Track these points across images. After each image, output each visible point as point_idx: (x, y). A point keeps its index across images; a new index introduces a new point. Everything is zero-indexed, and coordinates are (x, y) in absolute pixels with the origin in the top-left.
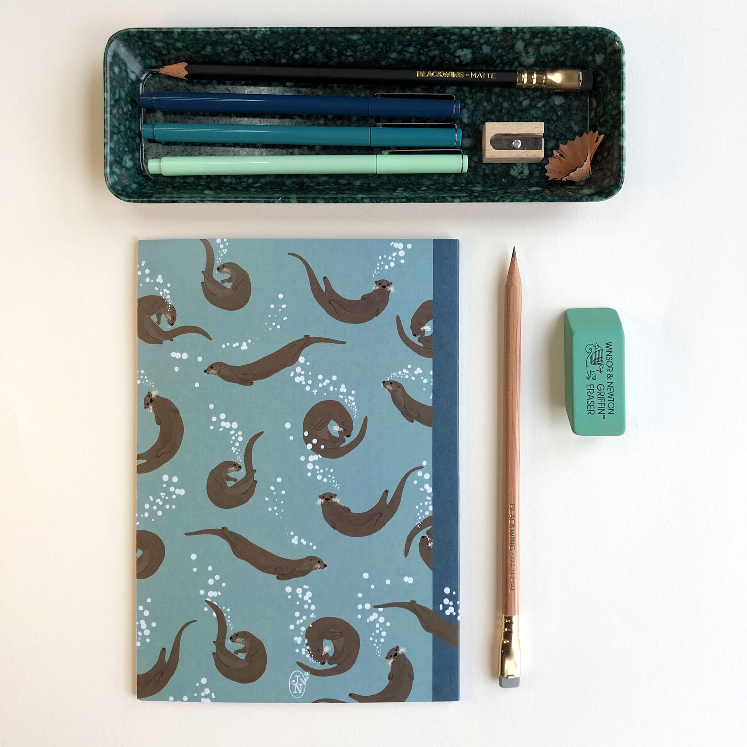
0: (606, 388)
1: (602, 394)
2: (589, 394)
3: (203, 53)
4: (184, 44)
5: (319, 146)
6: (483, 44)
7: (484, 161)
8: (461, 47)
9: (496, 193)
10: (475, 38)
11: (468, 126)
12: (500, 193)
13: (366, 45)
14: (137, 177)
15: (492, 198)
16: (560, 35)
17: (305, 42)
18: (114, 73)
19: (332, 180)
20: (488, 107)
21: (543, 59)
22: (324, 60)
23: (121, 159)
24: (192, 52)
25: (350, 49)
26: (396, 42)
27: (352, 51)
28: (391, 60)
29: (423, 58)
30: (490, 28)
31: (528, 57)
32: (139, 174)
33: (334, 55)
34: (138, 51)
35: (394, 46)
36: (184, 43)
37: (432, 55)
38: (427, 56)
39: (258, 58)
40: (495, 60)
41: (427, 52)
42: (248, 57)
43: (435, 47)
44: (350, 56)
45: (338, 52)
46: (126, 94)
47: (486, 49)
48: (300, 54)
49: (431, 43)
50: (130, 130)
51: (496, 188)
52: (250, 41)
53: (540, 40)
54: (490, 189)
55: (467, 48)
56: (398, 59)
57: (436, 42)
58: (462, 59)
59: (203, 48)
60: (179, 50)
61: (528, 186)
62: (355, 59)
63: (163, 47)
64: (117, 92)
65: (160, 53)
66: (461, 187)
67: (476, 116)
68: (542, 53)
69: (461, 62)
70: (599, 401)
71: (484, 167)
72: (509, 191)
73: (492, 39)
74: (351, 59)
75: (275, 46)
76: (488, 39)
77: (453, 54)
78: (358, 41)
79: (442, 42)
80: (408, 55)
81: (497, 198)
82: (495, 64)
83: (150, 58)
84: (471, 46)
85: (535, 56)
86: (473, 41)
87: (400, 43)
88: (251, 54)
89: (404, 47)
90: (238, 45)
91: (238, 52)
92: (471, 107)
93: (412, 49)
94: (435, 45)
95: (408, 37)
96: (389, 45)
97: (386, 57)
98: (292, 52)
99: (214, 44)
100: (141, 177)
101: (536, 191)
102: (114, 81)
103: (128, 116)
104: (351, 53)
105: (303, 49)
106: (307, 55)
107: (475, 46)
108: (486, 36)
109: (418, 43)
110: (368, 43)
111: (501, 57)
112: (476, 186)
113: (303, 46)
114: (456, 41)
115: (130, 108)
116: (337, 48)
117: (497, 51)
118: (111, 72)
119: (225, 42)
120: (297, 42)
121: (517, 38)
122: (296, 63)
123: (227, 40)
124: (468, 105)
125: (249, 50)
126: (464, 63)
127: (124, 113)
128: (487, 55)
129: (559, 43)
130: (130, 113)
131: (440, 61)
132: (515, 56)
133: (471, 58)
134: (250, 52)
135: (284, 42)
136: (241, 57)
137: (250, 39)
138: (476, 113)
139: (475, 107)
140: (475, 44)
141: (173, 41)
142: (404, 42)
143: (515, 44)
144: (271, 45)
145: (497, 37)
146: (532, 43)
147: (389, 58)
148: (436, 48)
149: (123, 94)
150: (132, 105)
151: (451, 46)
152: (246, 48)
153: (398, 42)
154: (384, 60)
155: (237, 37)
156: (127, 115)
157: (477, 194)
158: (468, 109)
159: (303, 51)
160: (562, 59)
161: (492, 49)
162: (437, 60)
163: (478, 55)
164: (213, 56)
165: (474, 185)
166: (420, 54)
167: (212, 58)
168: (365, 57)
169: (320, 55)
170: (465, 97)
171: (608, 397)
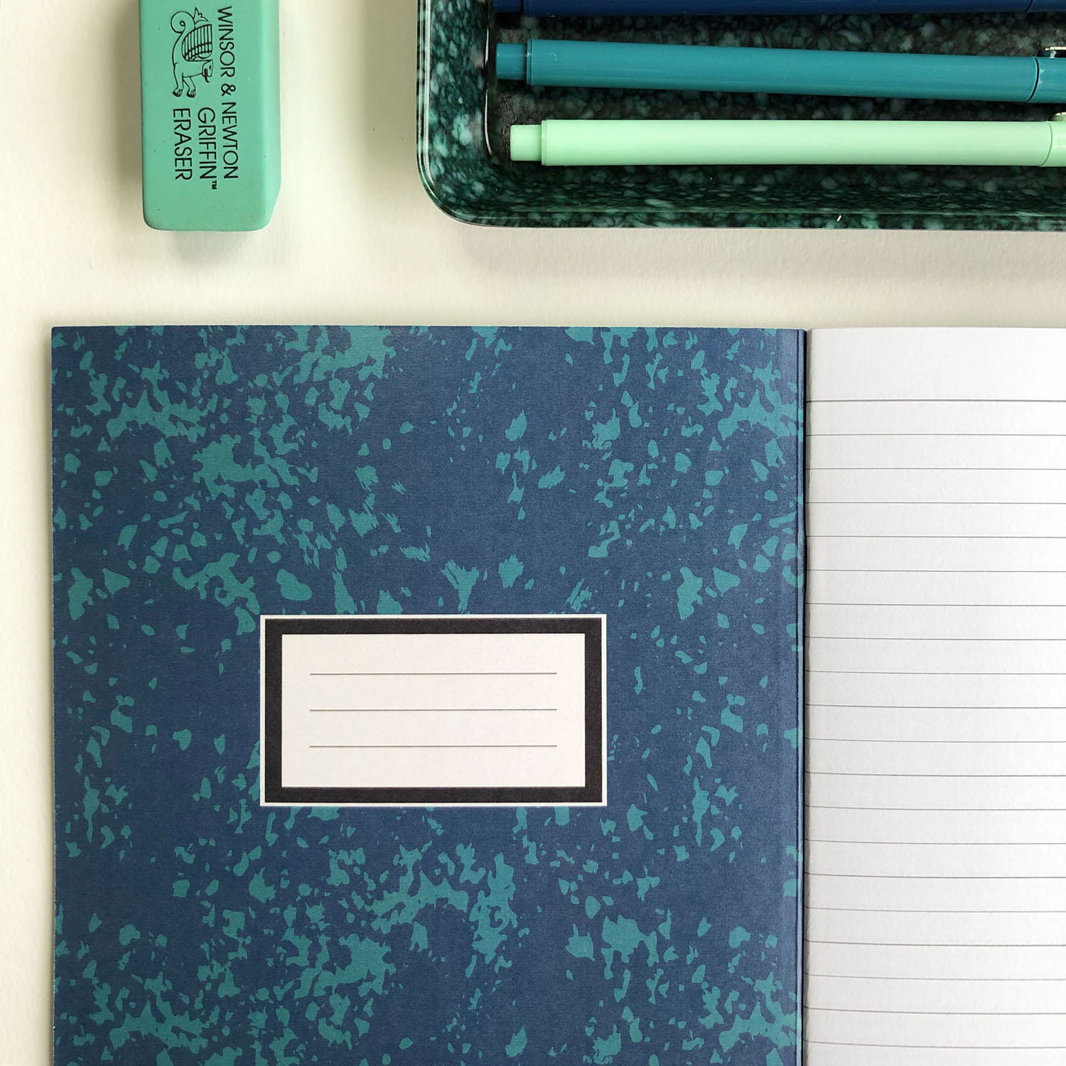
0: (219, 115)
2: (179, 130)
23: (451, 122)
50: (467, 56)
70: (204, 148)
156: (461, 18)
171: (225, 138)
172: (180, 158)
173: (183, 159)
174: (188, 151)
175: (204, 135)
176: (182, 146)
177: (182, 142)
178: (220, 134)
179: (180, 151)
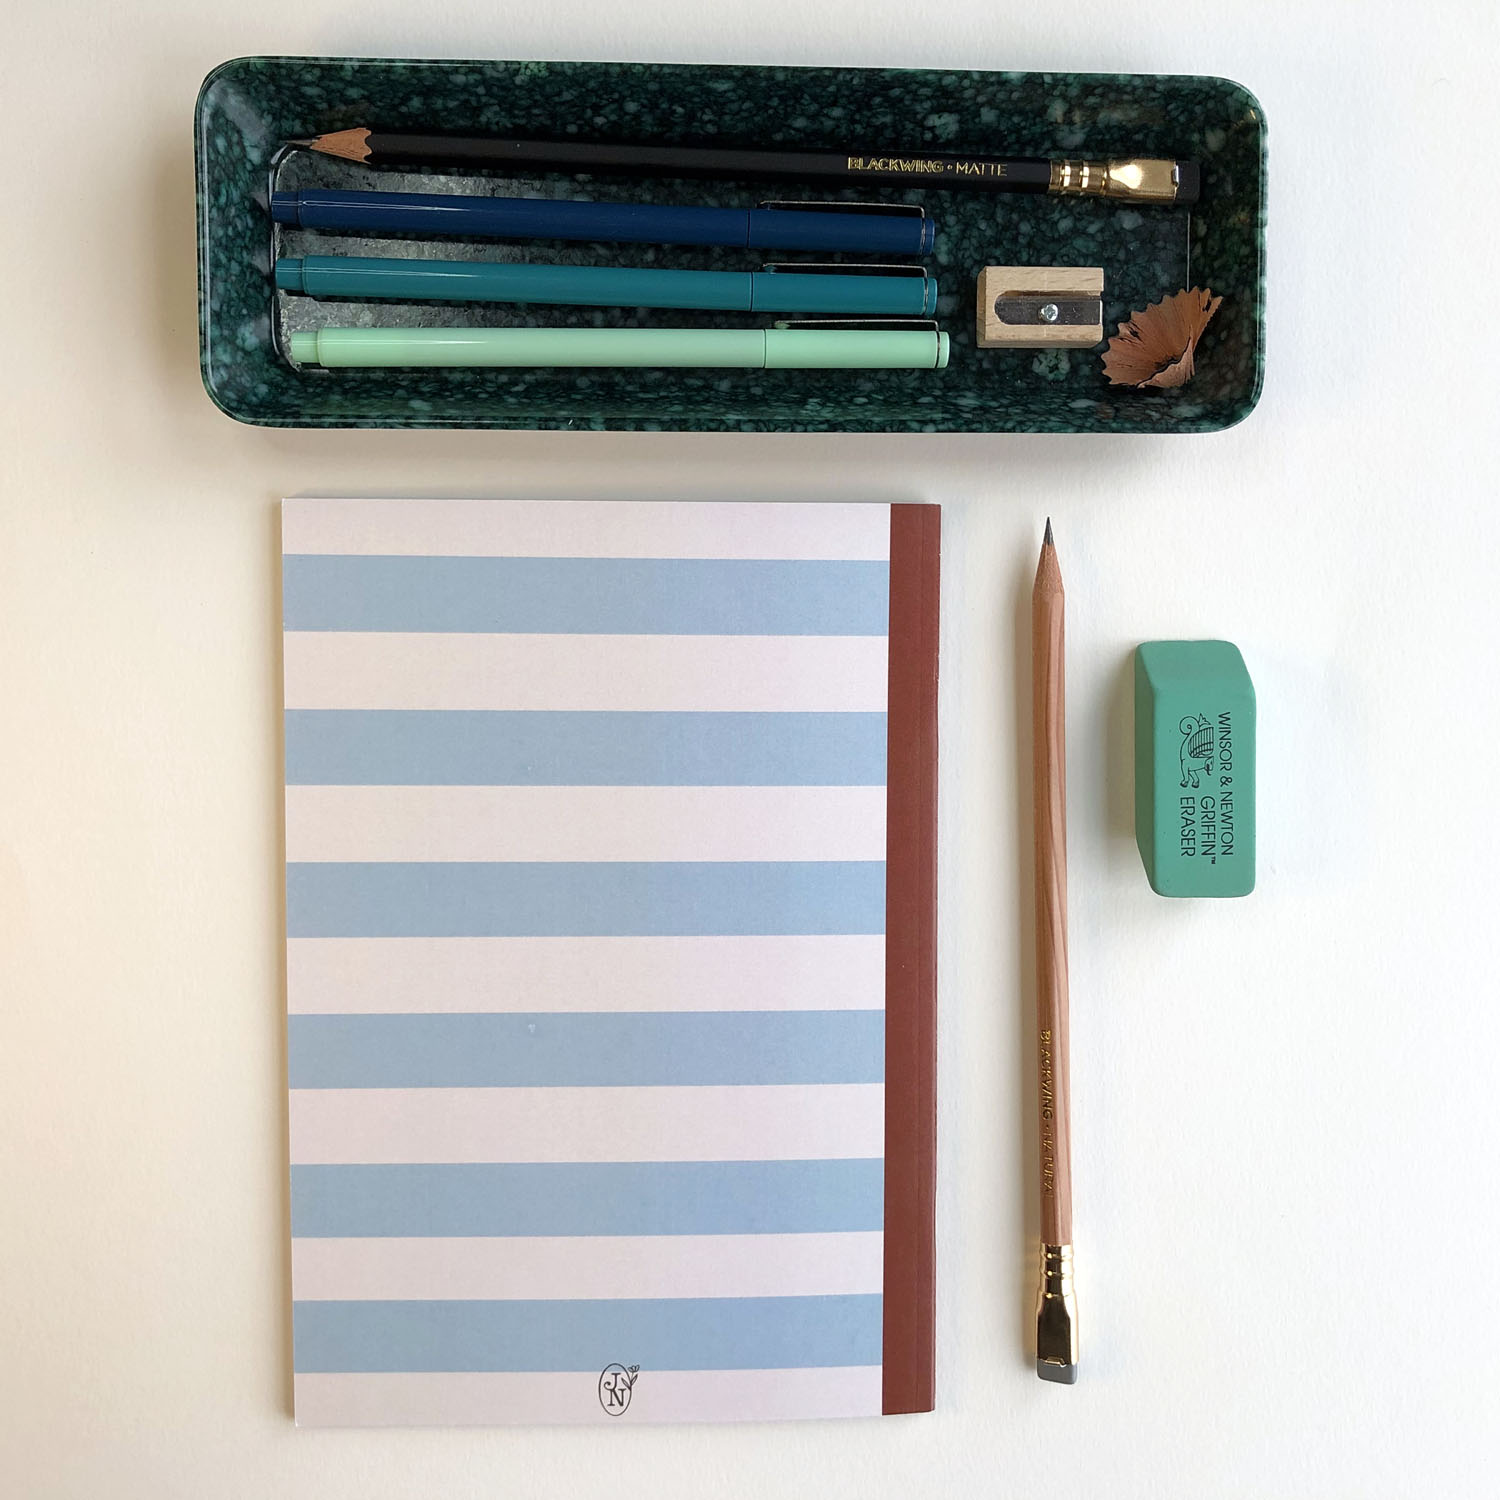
0: (1218, 803)
1: (1211, 815)
2: (1185, 815)
3: (404, 109)
4: (362, 92)
5: (645, 308)
6: (983, 105)
7: (981, 344)
8: (938, 110)
9: (1007, 414)
10: (968, 93)
11: (947, 271)
12: (1016, 414)
13: (743, 103)
14: (267, 370)
15: (1000, 424)
16: (1139, 92)
17: (620, 93)
18: (217, 152)
19: (671, 379)
20: (989, 233)
21: (1100, 137)
22: (655, 129)
23: (234, 332)
24: (378, 107)
25: (711, 108)
26: (806, 96)
27: (714, 113)
28: (793, 132)
29: (859, 128)
30: (999, 74)
31: (1072, 132)
32: (270, 362)
33: (677, 120)
34: (264, 104)
35: (802, 104)
36: (363, 88)
37: (878, 123)
38: (869, 125)
39: (517, 121)
40: (1005, 136)
41: (869, 118)
42: (497, 119)
43: (886, 108)
44: (710, 121)
45: (685, 114)
46: (241, 194)
47: (988, 116)
48: (606, 117)
49: (878, 100)
50: (250, 270)
51: (1005, 402)
52: (503, 88)
53: (1098, 100)
54: (994, 404)
55: (950, 112)
56: (808, 131)
57: (887, 98)
58: (937, 132)
59: (405, 100)
60: (353, 102)
61: (1068, 398)
62: (718, 128)
63: (320, 96)
64: (224, 191)
65: (312, 108)
66: (936, 397)
67: (965, 249)
68: (1100, 125)
69: (936, 137)
70: (1205, 830)
71: (979, 354)
72: (1033, 407)
73: (1001, 96)
74: (711, 128)
75: (557, 99)
76: (995, 95)
77: (921, 124)
78: (729, 94)
79: (901, 100)
80: (829, 124)
81: (1009, 425)
82: (1005, 143)
83: (290, 116)
84: (959, 108)
85: (1086, 130)
86: (963, 99)
87: (815, 98)
88: (503, 113)
89: (822, 108)
90: (478, 96)
91: (478, 110)
92: (955, 231)
93: (837, 112)
94: (886, 104)
95: (832, 89)
96: (791, 102)
97: (785, 126)
98: (589, 112)
99: (427, 92)
100: (275, 369)
101: (1085, 409)
102: (218, 168)
103: (247, 239)
104: (712, 117)
105: (613, 106)
106: (621, 118)
107: (968, 108)
108: (990, 89)
109: (852, 98)
110: (748, 98)
111: (1017, 129)
112: (965, 397)
113: (615, 101)
114: (928, 98)
115: (250, 223)
116: (683, 106)
117: (1010, 119)
118: (211, 150)
119: (450, 90)
120: (600, 92)
121: (1052, 95)
122: (597, 135)
123: (456, 85)
124: (949, 227)
125: (500, 106)
126: (941, 141)
127: (238, 235)
128: (988, 126)
129: (1136, 106)
130: (249, 233)
131: (893, 136)
132: (1045, 129)
133: (957, 132)
134: (502, 110)
135: (574, 93)
136: (483, 119)
137: (504, 84)
138: (966, 243)
139: (964, 231)
140: (967, 104)
141: (341, 86)
142: (823, 96)
143: (1048, 107)
144: (548, 98)
145: (1012, 92)
146: (1082, 103)
147: (790, 127)
148: (888, 110)
149: (236, 195)
150: (252, 217)
151: (918, 108)
152: (496, 102)
153: (810, 95)
154: (779, 130)
155: (476, 80)
156: (244, 238)
157: (969, 416)
158: (949, 235)
159: (613, 112)
160: (1139, 137)
161: (999, 117)
162: (889, 133)
163: (971, 126)
164: (422, 115)
165: (961, 393)
166: (854, 121)
167: (422, 119)
168: (741, 126)
169: (647, 119)
170: (944, 212)
171: (1223, 821)
172: (1186, 838)
173: (1188, 839)
174: (1192, 833)
175: (1206, 819)
176: (1187, 829)
177: (1187, 825)
178: (1219, 818)
179: (1186, 833)
